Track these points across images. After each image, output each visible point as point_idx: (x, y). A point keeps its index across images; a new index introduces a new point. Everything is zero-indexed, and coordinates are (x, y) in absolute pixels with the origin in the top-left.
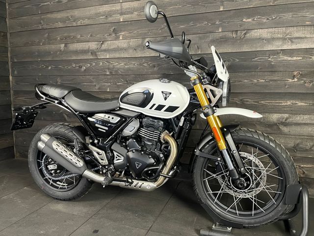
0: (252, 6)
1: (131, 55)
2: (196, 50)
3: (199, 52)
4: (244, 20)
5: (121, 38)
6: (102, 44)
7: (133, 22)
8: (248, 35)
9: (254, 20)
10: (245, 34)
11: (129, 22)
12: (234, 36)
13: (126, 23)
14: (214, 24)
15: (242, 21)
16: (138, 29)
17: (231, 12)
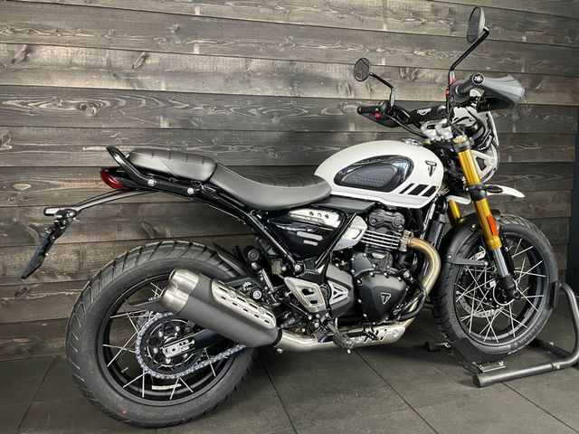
0: (425, 33)
1: (221, 90)
2: (347, 91)
3: (352, 97)
4: (415, 52)
5: (196, 51)
6: (145, 58)
7: (224, 21)
8: (420, 76)
9: (427, 54)
10: (416, 74)
11: (215, 20)
12: (402, 75)
13: (207, 20)
14: (375, 51)
15: (412, 53)
16: (237, 38)
17: (398, 35)
